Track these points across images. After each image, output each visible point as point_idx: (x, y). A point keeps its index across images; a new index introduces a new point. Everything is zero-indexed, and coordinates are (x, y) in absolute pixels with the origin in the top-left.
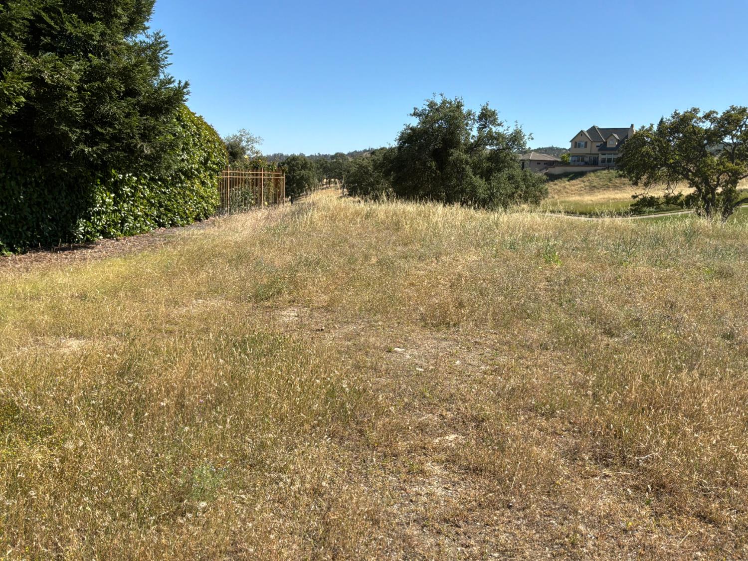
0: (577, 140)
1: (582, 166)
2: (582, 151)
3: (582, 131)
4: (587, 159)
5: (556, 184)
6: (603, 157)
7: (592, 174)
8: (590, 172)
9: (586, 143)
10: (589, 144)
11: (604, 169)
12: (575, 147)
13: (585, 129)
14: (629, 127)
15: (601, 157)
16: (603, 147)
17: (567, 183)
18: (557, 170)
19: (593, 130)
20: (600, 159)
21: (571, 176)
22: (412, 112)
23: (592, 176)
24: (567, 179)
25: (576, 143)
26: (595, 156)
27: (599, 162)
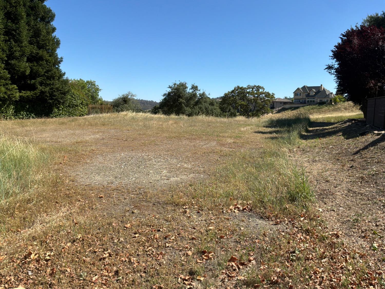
1: (298, 104)
2: (299, 97)
4: (301, 101)
10: (302, 94)
11: (308, 106)
13: (300, 87)
14: (320, 86)
15: (307, 100)
17: (290, 112)
18: (287, 106)
19: (304, 88)
21: (293, 109)
23: (301, 109)
26: (304, 99)
27: (306, 102)
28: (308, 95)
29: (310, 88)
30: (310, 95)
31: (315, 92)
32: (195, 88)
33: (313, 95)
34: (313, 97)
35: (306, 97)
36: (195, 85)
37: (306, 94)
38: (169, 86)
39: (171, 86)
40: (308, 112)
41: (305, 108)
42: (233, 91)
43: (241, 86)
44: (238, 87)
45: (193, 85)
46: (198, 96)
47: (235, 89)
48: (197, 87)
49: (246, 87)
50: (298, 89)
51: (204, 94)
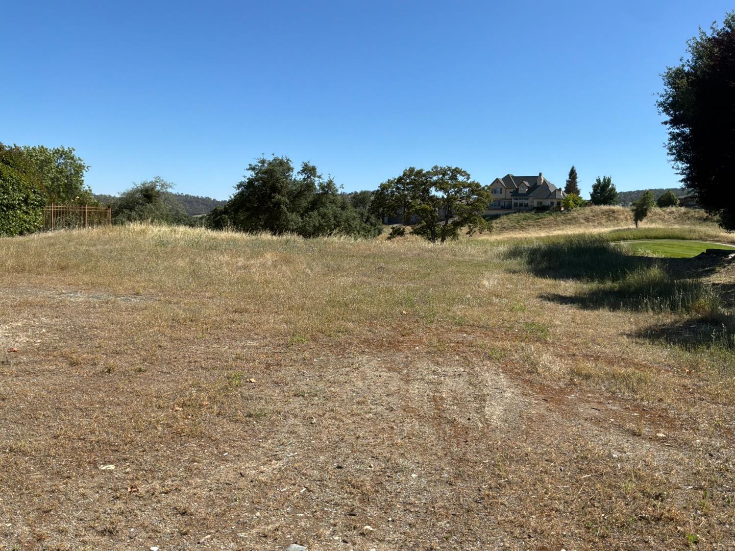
0: (494, 187)
1: (498, 209)
2: (498, 196)
4: (502, 204)
6: (516, 201)
7: (505, 217)
8: (503, 215)
9: (501, 189)
10: (504, 190)
11: (515, 213)
14: (538, 175)
19: (507, 178)
20: (513, 204)
23: (504, 220)
26: (509, 201)
27: (513, 206)
28: (516, 193)
29: (520, 180)
30: (520, 192)
31: (528, 187)
32: (308, 170)
33: (525, 192)
34: (523, 197)
35: (512, 196)
36: (311, 164)
37: (512, 190)
38: (250, 165)
39: (254, 165)
40: (517, 225)
41: (510, 216)
42: (400, 180)
43: (417, 169)
44: (412, 170)
45: (306, 165)
46: (318, 188)
47: (405, 174)
48: (314, 169)
49: (431, 171)
50: (497, 180)
51: (330, 184)
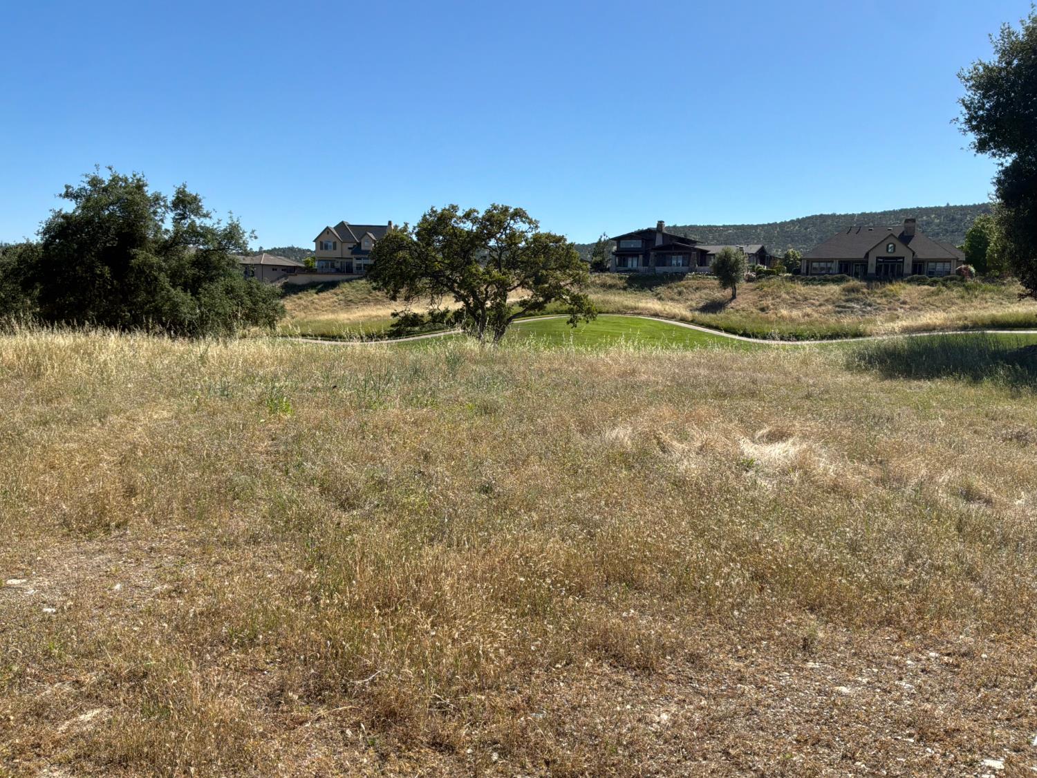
0: (323, 240)
1: (332, 274)
2: (330, 254)
3: (327, 228)
4: (338, 265)
5: (300, 298)
6: (359, 262)
7: (347, 284)
8: (343, 281)
9: (335, 243)
10: (339, 245)
11: (360, 279)
12: (321, 249)
13: (332, 225)
14: (387, 224)
15: (355, 263)
16: (357, 250)
17: (315, 296)
18: (300, 279)
19: (342, 227)
20: (354, 265)
21: (320, 287)
22: (63, 191)
23: (346, 288)
24: (314, 291)
25: (321, 243)
26: (348, 261)
29: (362, 230)
30: (363, 248)
31: (374, 241)
35: (352, 253)
37: (351, 246)
39: (75, 188)
43: (465, 208)
50: (327, 230)
